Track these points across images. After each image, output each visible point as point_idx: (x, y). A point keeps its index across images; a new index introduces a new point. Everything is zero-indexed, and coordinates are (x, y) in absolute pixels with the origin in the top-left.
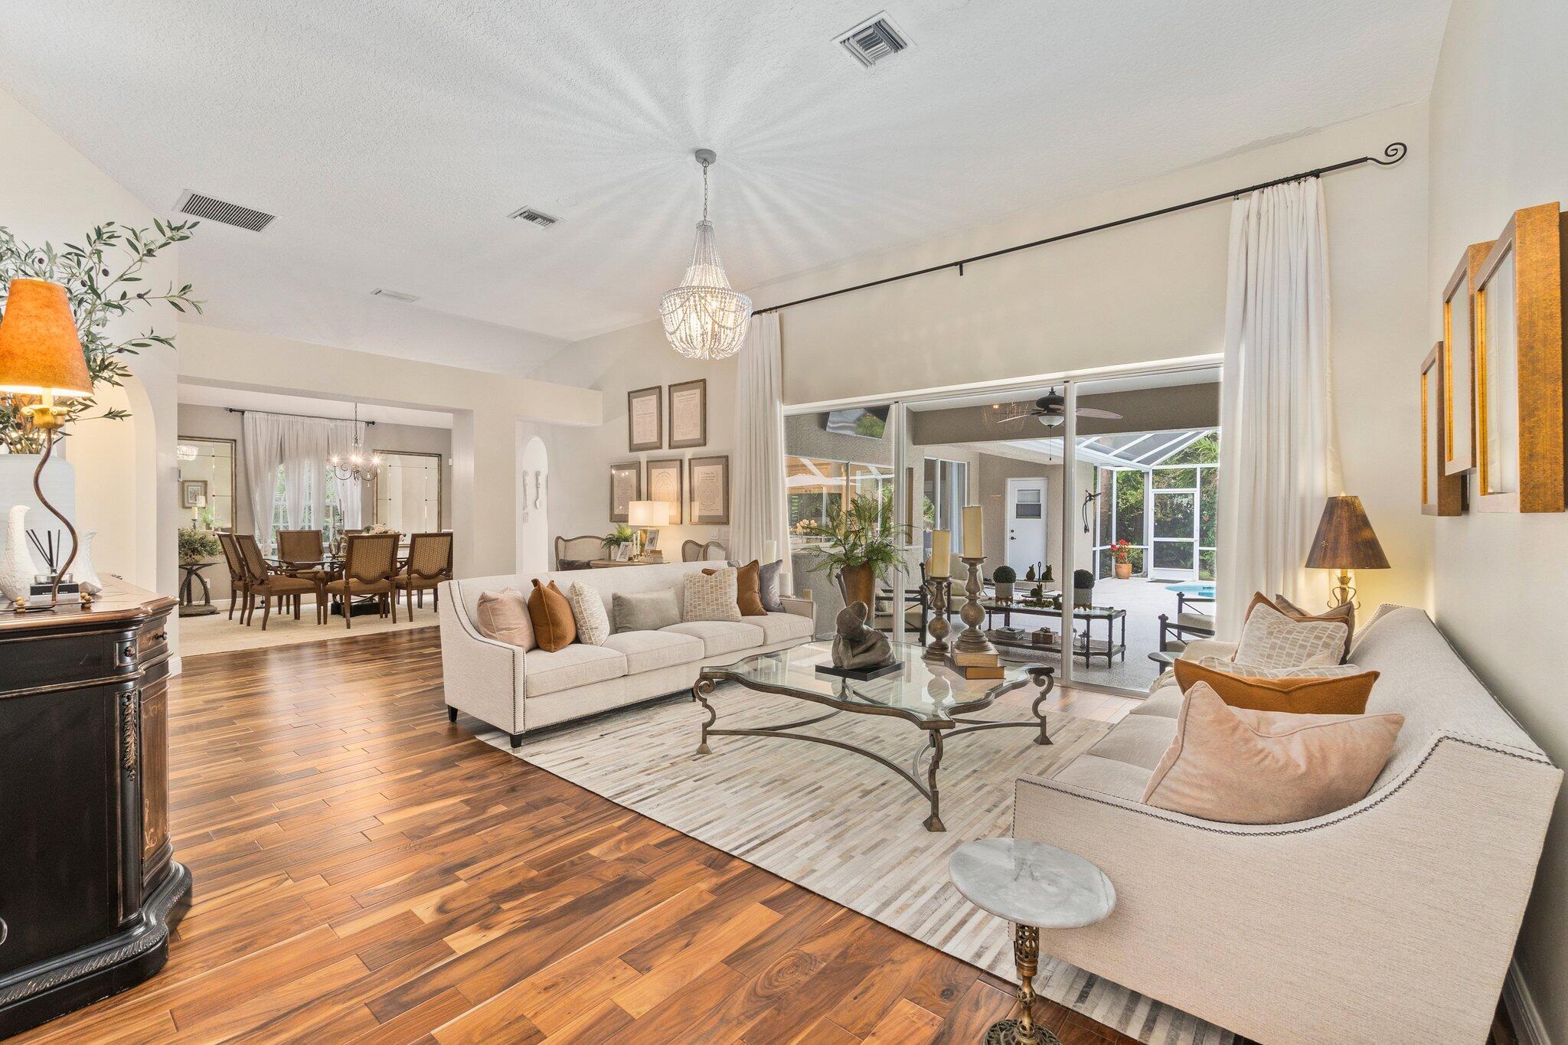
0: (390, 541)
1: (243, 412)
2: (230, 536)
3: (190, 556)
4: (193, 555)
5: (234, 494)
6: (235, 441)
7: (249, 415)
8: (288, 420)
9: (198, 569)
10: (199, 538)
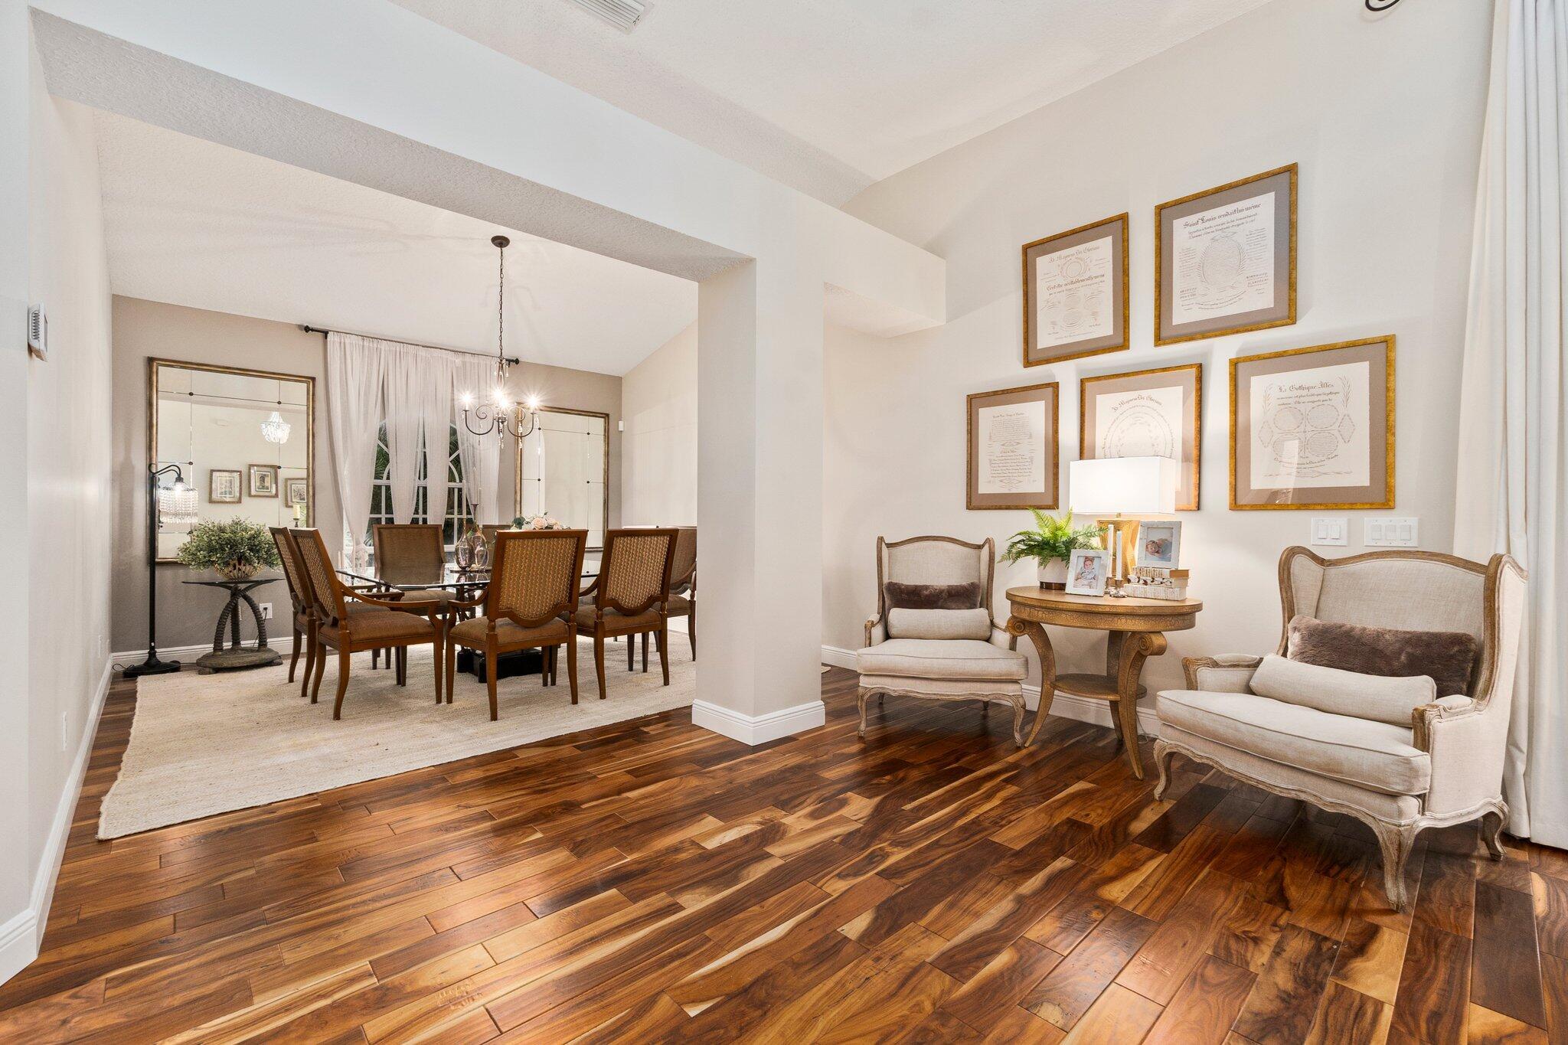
0: (569, 545)
1: (326, 333)
2: (284, 533)
3: (235, 566)
4: (240, 564)
5: (311, 466)
6: (313, 379)
7: (336, 339)
8: (394, 349)
9: (247, 589)
10: (247, 536)
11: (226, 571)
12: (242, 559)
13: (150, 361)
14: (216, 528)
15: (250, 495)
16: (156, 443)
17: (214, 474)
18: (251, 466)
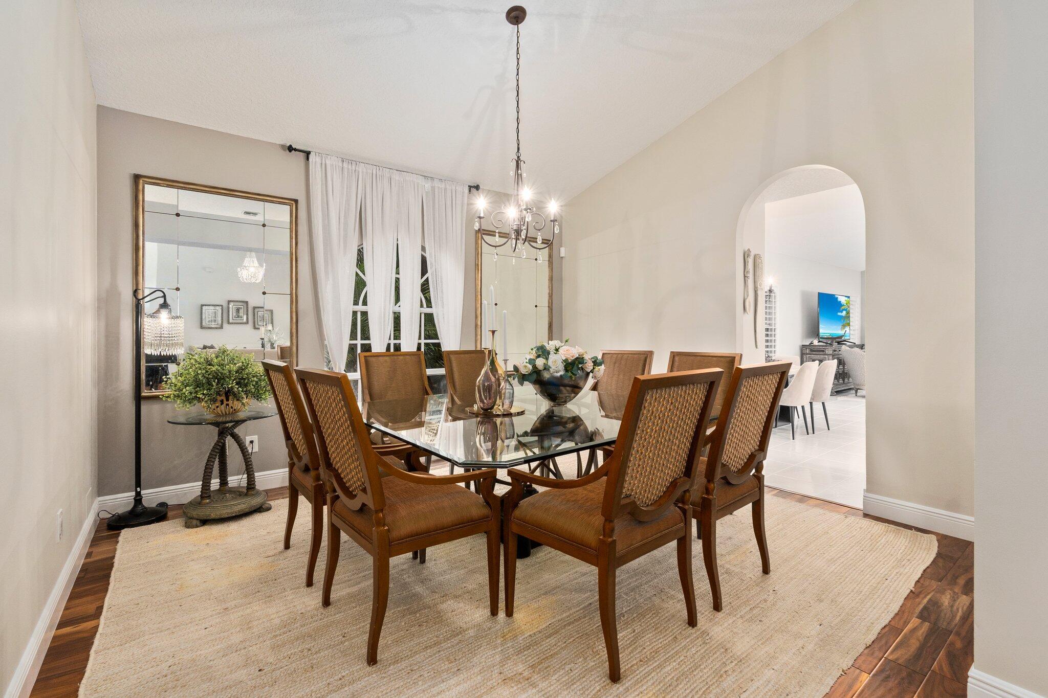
1: (307, 154)
2: (284, 371)
3: (222, 402)
4: (228, 400)
5: (294, 291)
6: (296, 201)
7: (318, 160)
8: (371, 172)
9: (234, 427)
10: (235, 368)
11: (214, 407)
12: (229, 393)
13: (137, 178)
14: (202, 360)
15: (229, 323)
16: (143, 267)
17: (204, 308)
18: (229, 302)
